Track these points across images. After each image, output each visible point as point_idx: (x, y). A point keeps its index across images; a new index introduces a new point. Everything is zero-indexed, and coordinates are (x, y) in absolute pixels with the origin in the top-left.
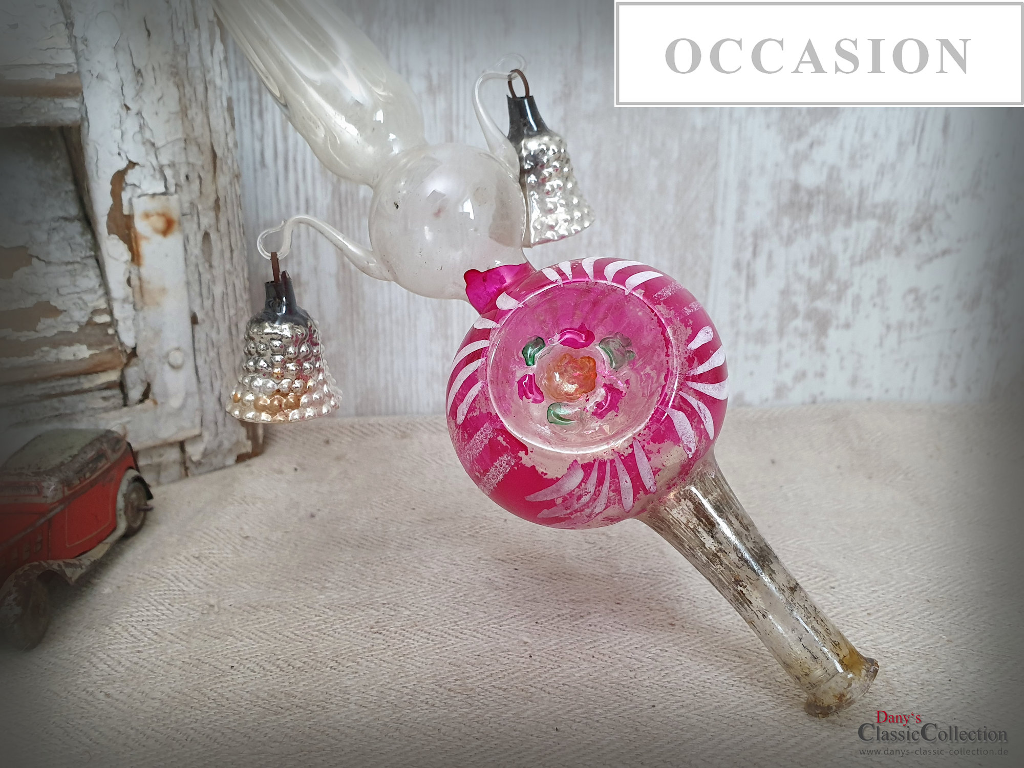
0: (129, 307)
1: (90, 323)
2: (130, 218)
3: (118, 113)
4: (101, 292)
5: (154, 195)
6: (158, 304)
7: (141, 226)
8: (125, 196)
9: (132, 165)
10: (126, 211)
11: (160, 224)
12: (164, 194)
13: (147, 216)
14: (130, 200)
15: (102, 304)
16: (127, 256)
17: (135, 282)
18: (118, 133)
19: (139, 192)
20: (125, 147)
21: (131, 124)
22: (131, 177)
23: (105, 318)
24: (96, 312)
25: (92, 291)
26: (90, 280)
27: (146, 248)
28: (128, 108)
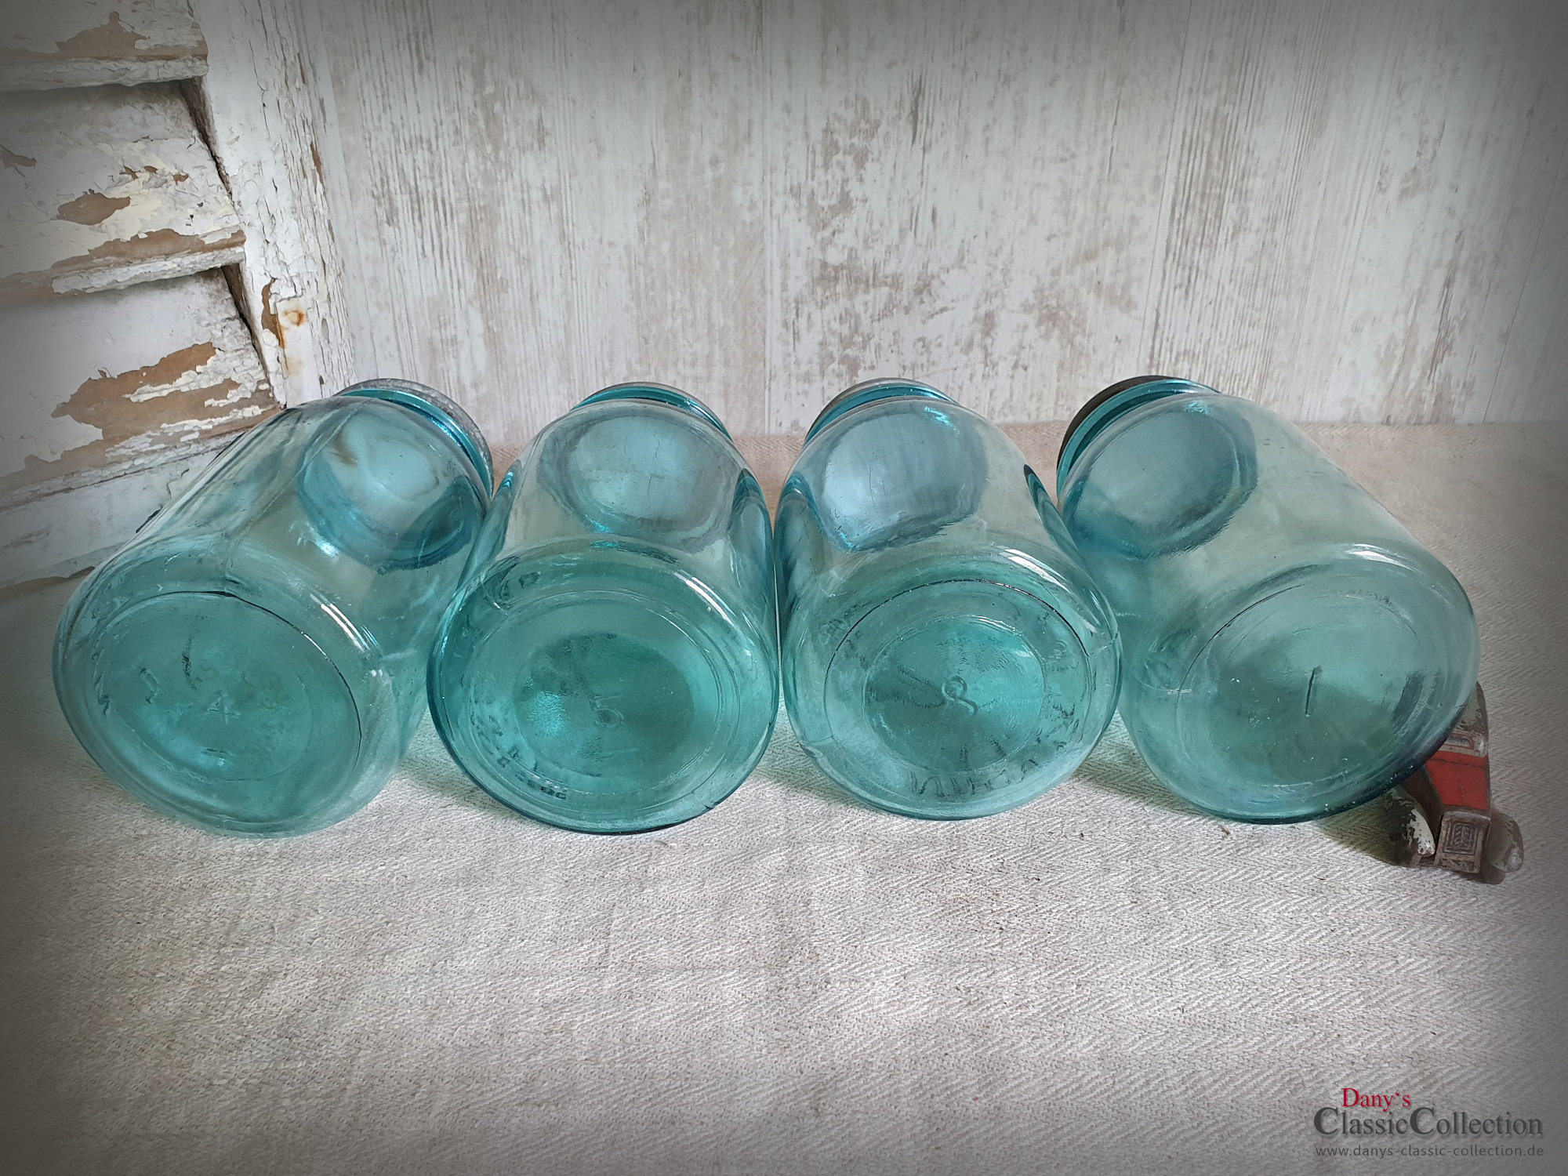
0: (279, 377)
1: (258, 390)
2: (275, 316)
3: (263, 247)
4: (260, 367)
5: (289, 299)
6: (297, 373)
7: (283, 321)
8: (271, 302)
9: (274, 280)
10: (272, 313)
11: (296, 319)
12: (295, 297)
13: (286, 313)
14: (275, 304)
15: (262, 376)
16: (276, 342)
17: (282, 359)
18: (264, 259)
19: (279, 297)
20: (268, 269)
21: (271, 253)
22: (273, 290)
23: (265, 386)
24: (259, 382)
25: (255, 368)
26: (252, 360)
27: (286, 335)
28: (268, 242)
